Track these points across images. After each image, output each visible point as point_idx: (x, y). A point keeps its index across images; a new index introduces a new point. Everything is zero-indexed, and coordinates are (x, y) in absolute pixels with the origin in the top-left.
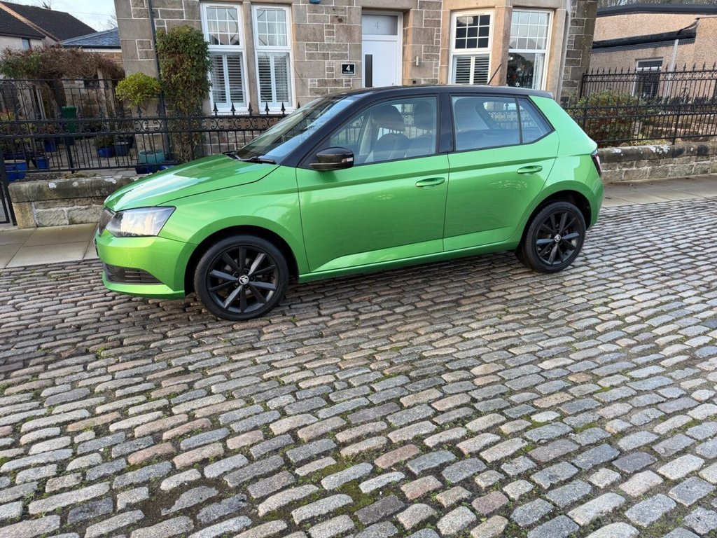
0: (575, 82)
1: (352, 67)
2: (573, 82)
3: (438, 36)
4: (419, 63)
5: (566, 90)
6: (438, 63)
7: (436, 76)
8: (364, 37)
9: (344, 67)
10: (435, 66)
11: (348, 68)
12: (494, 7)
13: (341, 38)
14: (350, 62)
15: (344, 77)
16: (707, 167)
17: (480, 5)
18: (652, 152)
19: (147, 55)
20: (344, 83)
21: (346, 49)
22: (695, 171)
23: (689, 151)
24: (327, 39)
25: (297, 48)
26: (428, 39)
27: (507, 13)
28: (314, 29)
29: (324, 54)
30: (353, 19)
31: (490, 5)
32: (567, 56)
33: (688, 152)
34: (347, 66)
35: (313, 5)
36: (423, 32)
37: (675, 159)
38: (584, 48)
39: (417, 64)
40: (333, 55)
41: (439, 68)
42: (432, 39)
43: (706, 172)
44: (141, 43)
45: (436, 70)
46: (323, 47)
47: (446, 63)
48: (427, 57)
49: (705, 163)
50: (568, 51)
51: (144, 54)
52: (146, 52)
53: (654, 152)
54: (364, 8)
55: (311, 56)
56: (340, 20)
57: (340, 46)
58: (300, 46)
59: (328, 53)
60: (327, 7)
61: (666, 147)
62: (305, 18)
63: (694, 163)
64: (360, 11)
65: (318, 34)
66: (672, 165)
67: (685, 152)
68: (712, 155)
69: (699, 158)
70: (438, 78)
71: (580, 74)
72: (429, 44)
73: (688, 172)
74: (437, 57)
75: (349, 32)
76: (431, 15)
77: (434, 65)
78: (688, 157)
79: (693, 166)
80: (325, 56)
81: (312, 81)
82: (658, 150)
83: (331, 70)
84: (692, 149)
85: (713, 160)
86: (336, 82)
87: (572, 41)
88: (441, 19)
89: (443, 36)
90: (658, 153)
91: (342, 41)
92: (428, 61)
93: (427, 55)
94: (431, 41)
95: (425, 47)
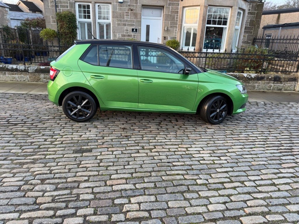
1: (136, 30)
2: (248, 42)
3: (177, 18)
4: (167, 29)
7: (175, 35)
8: (142, 17)
9: (133, 30)
11: (135, 30)
12: (200, 6)
13: (132, 17)
15: (133, 34)
16: (281, 87)
17: (194, 5)
18: (244, 76)
19: (54, 22)
20: (133, 36)
21: (134, 22)
22: (273, 88)
23: (268, 78)
24: (126, 18)
25: (113, 21)
26: (172, 19)
27: (205, 8)
28: (120, 13)
29: (124, 24)
30: (137, 10)
31: (198, 4)
32: (245, 29)
33: (267, 78)
34: (134, 29)
35: (120, 4)
36: (169, 16)
37: (259, 81)
38: (255, 26)
39: (166, 30)
40: (128, 25)
41: (177, 32)
42: (174, 19)
43: (281, 90)
44: (52, 17)
45: (176, 33)
46: (124, 21)
47: (180, 30)
48: (171, 27)
49: (280, 85)
50: (245, 27)
51: (53, 21)
52: (54, 20)
53: (246, 76)
54: (143, 5)
55: (119, 25)
56: (132, 10)
57: (131, 21)
58: (114, 20)
60: (126, 5)
61: (253, 75)
62: (117, 9)
63: (272, 85)
64: (141, 6)
65: (122, 15)
66: (258, 84)
67: (265, 79)
68: (284, 81)
69: (275, 82)
70: (176, 37)
71: (252, 38)
72: (172, 21)
73: (268, 89)
74: (176, 27)
75: (135, 15)
76: (174, 9)
77: (174, 30)
78: (268, 81)
79: (272, 86)
80: (125, 25)
81: (119, 35)
82: (248, 76)
83: (127, 30)
84: (270, 77)
85: (285, 84)
86: (129, 36)
87: (248, 22)
88: (179, 11)
89: (179, 18)
90: (248, 78)
91: (132, 19)
92: (171, 29)
93: (171, 26)
94: (173, 20)
95: (170, 22)
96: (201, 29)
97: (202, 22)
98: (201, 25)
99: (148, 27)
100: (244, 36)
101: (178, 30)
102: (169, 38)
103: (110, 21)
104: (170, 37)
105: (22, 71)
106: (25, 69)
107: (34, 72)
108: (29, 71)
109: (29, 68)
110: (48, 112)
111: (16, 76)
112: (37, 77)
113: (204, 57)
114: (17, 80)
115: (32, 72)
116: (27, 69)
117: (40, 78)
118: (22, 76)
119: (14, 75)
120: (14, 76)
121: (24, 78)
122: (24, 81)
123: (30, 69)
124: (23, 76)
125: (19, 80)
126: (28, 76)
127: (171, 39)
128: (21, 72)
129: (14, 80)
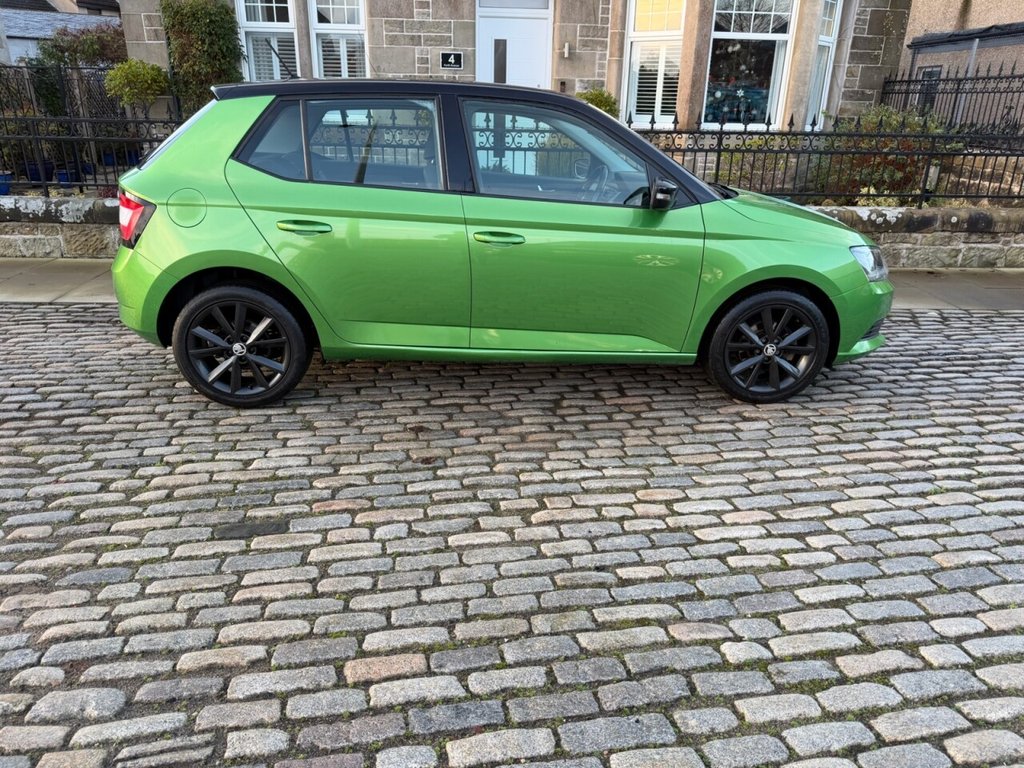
0: (868, 92)
1: (458, 58)
2: (863, 93)
3: (606, 11)
4: (570, 53)
5: (849, 107)
6: (605, 55)
7: (602, 75)
8: (479, 11)
9: (446, 57)
10: (600, 59)
11: (452, 60)
13: (441, 13)
14: (454, 50)
15: (444, 73)
16: (993, 255)
18: (861, 218)
19: (157, 36)
21: (448, 30)
22: (964, 260)
23: (946, 222)
24: (418, 13)
25: (372, 27)
26: (588, 15)
29: (412, 38)
32: (853, 47)
33: (943, 223)
34: (450, 55)
36: (578, 3)
37: (915, 235)
38: (889, 33)
39: (566, 55)
40: (428, 39)
41: (607, 62)
42: (596, 16)
43: (992, 264)
44: (149, 18)
45: (602, 66)
46: (412, 26)
47: (617, 54)
48: (585, 44)
49: (989, 247)
50: (854, 38)
51: (153, 34)
52: (155, 30)
53: (865, 218)
55: (393, 40)
57: (437, 25)
58: (376, 24)
59: (420, 36)
61: (893, 212)
63: (962, 246)
65: (403, 6)
66: (909, 245)
67: (938, 224)
68: (1005, 233)
69: (974, 237)
70: (606, 79)
71: (878, 79)
72: (590, 22)
73: (948, 261)
74: (604, 45)
77: (597, 57)
78: (947, 234)
79: (960, 250)
80: (415, 41)
82: (873, 217)
83: (425, 61)
84: (954, 220)
85: (1009, 242)
87: (864, 21)
89: (613, 9)
90: (873, 223)
91: (442, 17)
92: (587, 51)
93: (586, 41)
94: (592, 18)
95: (582, 27)
96: (694, 47)
97: (696, 22)
98: (695, 32)
99: (500, 47)
100: (850, 73)
101: (610, 56)
102: (578, 85)
103: (361, 28)
104: (581, 81)
105: (35, 219)
106: (47, 212)
107: (81, 222)
108: (63, 219)
109: (63, 207)
110: (127, 370)
111: (17, 237)
112: (94, 239)
113: (711, 150)
114: (19, 254)
115: (74, 223)
116: (56, 211)
117: (105, 242)
118: (39, 236)
119: (7, 233)
120: (7, 237)
121: (44, 244)
122: (48, 254)
123: (67, 208)
124: (43, 236)
125: (25, 253)
126: (60, 237)
127: (586, 88)
128: (32, 220)
129: (10, 251)
